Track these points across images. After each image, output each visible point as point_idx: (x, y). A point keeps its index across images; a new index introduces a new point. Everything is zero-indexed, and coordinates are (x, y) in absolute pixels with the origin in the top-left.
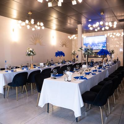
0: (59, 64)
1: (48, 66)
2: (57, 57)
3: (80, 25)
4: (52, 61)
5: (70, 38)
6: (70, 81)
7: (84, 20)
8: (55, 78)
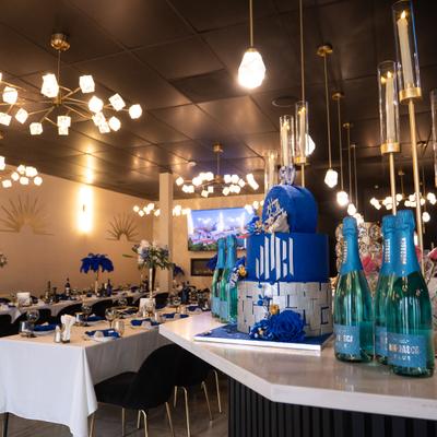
0: (89, 296)
1: (47, 302)
2: (86, 272)
3: (167, 174)
4: (68, 285)
5: (141, 214)
6: (68, 342)
7: (177, 163)
8: (32, 336)
